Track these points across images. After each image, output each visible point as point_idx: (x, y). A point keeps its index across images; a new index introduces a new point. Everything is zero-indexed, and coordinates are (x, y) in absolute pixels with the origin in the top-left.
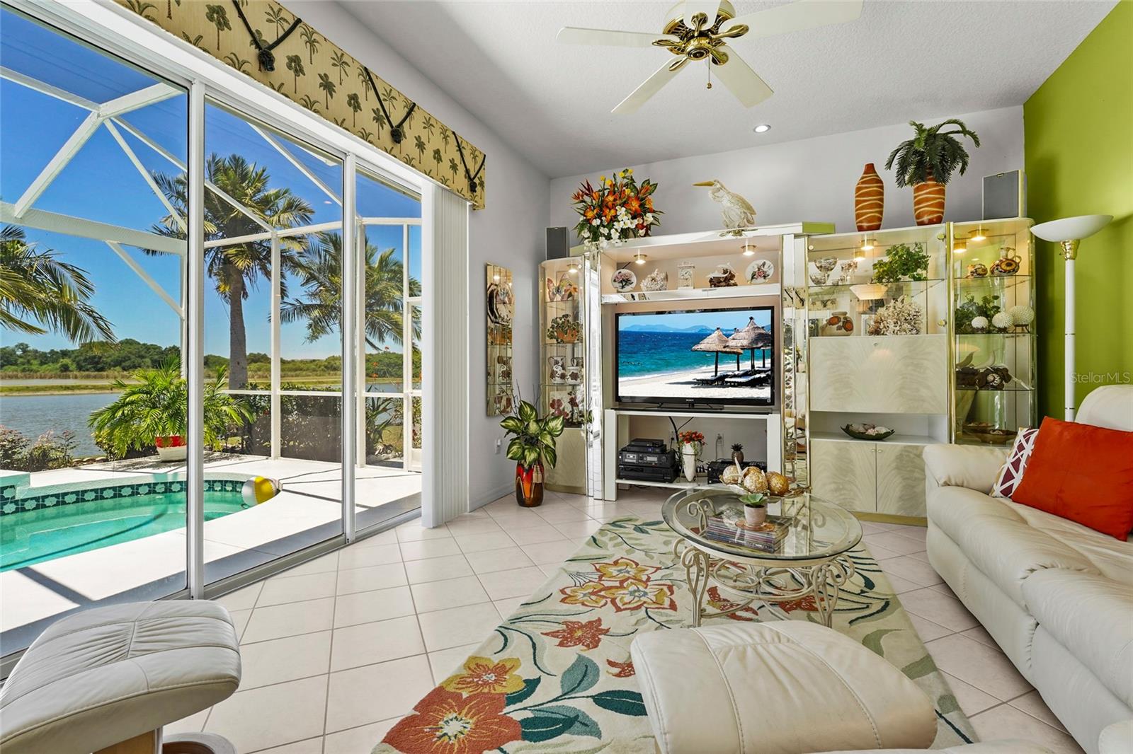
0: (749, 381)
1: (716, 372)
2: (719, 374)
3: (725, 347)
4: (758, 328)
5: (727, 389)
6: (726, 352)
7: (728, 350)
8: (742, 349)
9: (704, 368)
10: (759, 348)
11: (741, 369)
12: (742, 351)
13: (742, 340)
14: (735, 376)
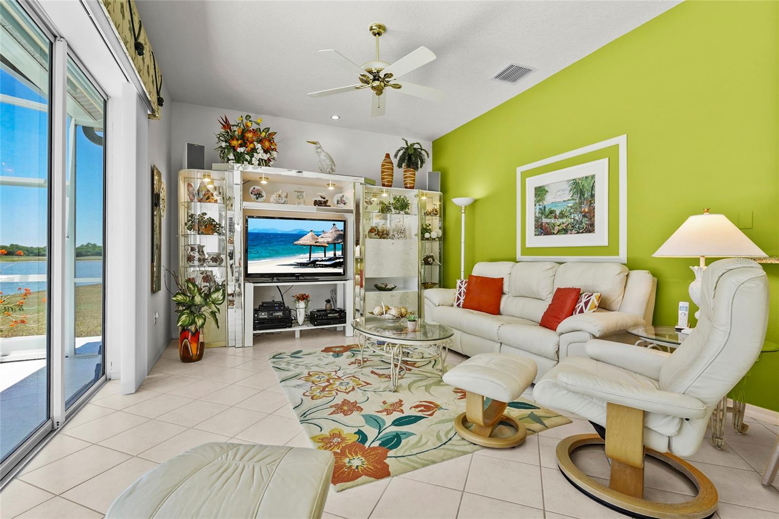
0: (332, 264)
1: (310, 258)
2: (312, 259)
3: (316, 243)
4: (338, 230)
5: (317, 269)
6: (317, 246)
7: (318, 244)
8: (328, 244)
9: (302, 256)
10: (339, 243)
11: (327, 256)
12: (327, 245)
13: (328, 237)
14: (323, 261)
